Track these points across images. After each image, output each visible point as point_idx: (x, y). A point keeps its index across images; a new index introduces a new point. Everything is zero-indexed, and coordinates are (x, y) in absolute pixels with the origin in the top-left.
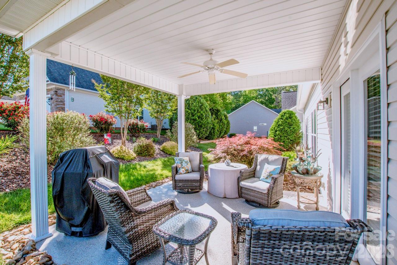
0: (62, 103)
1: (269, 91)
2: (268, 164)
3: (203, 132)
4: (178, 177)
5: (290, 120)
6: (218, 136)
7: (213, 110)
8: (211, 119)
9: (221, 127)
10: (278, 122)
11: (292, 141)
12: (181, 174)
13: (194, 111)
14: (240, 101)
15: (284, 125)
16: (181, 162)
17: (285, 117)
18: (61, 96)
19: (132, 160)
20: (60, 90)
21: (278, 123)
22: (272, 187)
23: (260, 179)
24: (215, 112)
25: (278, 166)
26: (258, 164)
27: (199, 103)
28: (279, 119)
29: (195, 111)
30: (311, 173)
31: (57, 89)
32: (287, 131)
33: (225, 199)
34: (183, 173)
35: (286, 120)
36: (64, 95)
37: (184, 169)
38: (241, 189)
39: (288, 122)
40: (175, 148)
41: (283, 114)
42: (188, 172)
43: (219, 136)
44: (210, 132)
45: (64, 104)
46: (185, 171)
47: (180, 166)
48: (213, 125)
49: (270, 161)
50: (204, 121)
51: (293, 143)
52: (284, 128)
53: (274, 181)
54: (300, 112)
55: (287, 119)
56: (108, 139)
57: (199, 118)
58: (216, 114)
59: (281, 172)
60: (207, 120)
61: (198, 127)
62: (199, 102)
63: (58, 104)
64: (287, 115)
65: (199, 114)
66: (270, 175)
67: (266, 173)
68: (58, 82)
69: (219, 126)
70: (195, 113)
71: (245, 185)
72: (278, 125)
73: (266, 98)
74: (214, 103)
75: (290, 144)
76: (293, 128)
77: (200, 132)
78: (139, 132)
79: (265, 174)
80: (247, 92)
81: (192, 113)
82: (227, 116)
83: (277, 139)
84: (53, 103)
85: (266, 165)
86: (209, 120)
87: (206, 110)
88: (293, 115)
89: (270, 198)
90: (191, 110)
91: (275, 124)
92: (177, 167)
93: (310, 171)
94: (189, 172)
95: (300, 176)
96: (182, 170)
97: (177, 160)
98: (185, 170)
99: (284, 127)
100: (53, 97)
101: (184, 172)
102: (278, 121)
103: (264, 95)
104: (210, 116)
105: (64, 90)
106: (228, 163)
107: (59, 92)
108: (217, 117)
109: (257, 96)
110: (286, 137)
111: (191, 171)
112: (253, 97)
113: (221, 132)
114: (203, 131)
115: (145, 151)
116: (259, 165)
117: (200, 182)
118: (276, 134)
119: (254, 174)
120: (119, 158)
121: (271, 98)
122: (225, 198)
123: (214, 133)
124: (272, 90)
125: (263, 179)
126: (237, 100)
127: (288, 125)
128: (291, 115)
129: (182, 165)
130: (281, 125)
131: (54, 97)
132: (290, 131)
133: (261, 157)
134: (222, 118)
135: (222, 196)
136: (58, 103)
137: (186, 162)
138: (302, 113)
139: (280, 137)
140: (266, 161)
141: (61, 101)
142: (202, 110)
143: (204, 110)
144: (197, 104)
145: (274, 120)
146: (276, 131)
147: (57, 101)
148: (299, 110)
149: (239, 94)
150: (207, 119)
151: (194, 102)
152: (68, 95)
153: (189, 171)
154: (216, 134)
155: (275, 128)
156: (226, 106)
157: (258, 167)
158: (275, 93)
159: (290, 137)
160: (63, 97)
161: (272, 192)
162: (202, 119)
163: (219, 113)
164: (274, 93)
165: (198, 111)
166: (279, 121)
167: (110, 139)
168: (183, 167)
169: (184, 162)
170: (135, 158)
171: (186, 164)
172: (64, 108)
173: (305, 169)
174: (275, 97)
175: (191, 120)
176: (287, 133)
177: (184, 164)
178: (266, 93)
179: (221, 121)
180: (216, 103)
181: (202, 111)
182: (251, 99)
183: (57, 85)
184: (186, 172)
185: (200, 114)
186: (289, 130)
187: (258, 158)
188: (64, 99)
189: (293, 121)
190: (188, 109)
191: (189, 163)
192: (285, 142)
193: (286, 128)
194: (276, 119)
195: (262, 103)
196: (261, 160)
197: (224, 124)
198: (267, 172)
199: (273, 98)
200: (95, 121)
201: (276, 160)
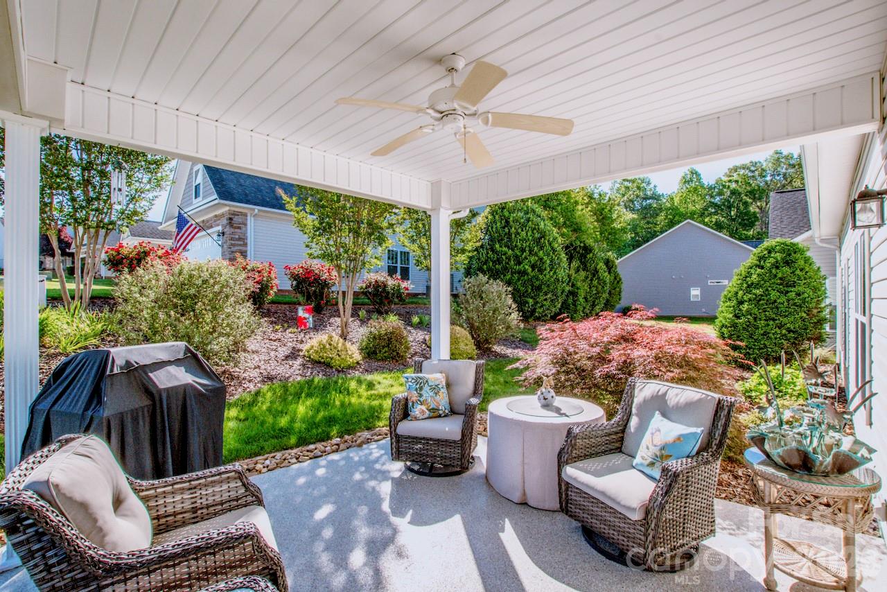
0: (242, 243)
1: (740, 194)
2: (664, 415)
3: (545, 302)
4: (405, 428)
5: (786, 269)
6: (588, 312)
7: (575, 249)
8: (564, 269)
9: (594, 289)
10: (746, 277)
11: (794, 332)
12: (416, 419)
13: (521, 251)
14: (656, 224)
15: (768, 284)
16: (418, 386)
17: (772, 260)
18: (239, 228)
19: (350, 367)
20: (238, 215)
21: (748, 279)
22: (658, 503)
23: (635, 462)
24: (580, 253)
25: (693, 430)
26: (634, 410)
27: (535, 231)
28: (751, 268)
29: (523, 250)
30: (822, 468)
31: (232, 214)
32: (775, 301)
33: (522, 508)
34: (420, 418)
35: (774, 271)
36: (246, 225)
37: (424, 408)
38: (567, 490)
39: (780, 275)
40: (459, 342)
41: (766, 252)
42: (435, 414)
43: (590, 313)
44: (563, 303)
45: (245, 245)
46: (428, 412)
47: (414, 399)
48: (573, 285)
49: (671, 406)
50: (548, 275)
51: (795, 339)
52: (767, 293)
53: (669, 481)
54: (825, 245)
55: (777, 268)
56: (305, 318)
57: (533, 267)
58: (583, 258)
59: (704, 448)
60: (555, 272)
61: (532, 290)
62: (535, 229)
63: (234, 245)
64: (779, 256)
65: (533, 259)
66: (662, 457)
67: (650, 446)
68: (233, 200)
69: (590, 288)
70: (523, 256)
71: (575, 479)
72: (749, 286)
73: (732, 213)
74: (575, 231)
75: (785, 342)
76: (798, 294)
77: (537, 303)
78: (390, 302)
79: (648, 448)
80: (677, 201)
81: (516, 257)
82: (613, 262)
83: (744, 326)
84: (225, 243)
85: (657, 420)
86: (562, 274)
87: (554, 250)
88: (798, 255)
89: (650, 538)
90: (513, 250)
91: (739, 282)
92: (407, 399)
93: (818, 463)
94: (440, 416)
95: (773, 474)
96: (417, 410)
97: (410, 380)
98: (429, 410)
99: (767, 290)
100: (225, 230)
101: (426, 415)
102: (748, 273)
103: (724, 205)
104: (565, 264)
105: (246, 215)
106: (545, 399)
107: (236, 219)
108: (586, 266)
109: (705, 209)
110: (774, 320)
111: (447, 411)
112: (693, 213)
113: (594, 302)
114: (546, 300)
115: (384, 347)
116: (637, 415)
117: (463, 448)
118: (740, 310)
119: (622, 440)
120: (320, 362)
121: (747, 213)
122: (526, 504)
123: (575, 305)
124: (750, 192)
125: (642, 464)
126: (648, 223)
127: (781, 284)
128: (790, 255)
129: (421, 396)
130: (757, 286)
131: (228, 230)
132: (786, 304)
133: (644, 390)
134: (598, 267)
135: (516, 497)
136: (233, 242)
137: (435, 389)
138: (833, 247)
139: (752, 320)
140: (659, 404)
141: (240, 239)
142: (542, 248)
143: (548, 248)
144: (529, 234)
145: (736, 270)
146: (741, 303)
147: (232, 239)
148: (822, 241)
149: (655, 206)
150: (554, 270)
151: (522, 230)
152: (252, 225)
153: (441, 412)
154: (579, 307)
155: (737, 293)
156: (611, 237)
157: (634, 421)
158: (760, 199)
159: (785, 320)
160: (244, 229)
161: (658, 518)
162: (541, 271)
163: (591, 255)
164: (754, 199)
165: (531, 251)
166: (749, 275)
167: (311, 319)
168: (421, 399)
169: (426, 388)
170: (358, 363)
171: (431, 394)
172: (246, 252)
173: (796, 454)
174: (757, 210)
175: (512, 273)
176: (777, 308)
177: (427, 393)
178: (732, 200)
179: (594, 276)
180: (580, 229)
181: (541, 252)
182: (684, 216)
183: (233, 206)
184: (432, 414)
185: (537, 258)
186: (783, 299)
187: (636, 391)
188: (245, 234)
189: (798, 272)
190: (505, 246)
191: (444, 391)
192: (771, 335)
193: (774, 295)
194: (742, 268)
195: (719, 226)
196: (644, 401)
197: (602, 282)
198: (655, 446)
199: (752, 211)
200: (295, 277)
201: (689, 406)
